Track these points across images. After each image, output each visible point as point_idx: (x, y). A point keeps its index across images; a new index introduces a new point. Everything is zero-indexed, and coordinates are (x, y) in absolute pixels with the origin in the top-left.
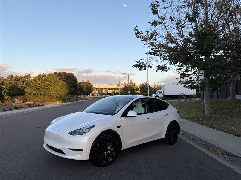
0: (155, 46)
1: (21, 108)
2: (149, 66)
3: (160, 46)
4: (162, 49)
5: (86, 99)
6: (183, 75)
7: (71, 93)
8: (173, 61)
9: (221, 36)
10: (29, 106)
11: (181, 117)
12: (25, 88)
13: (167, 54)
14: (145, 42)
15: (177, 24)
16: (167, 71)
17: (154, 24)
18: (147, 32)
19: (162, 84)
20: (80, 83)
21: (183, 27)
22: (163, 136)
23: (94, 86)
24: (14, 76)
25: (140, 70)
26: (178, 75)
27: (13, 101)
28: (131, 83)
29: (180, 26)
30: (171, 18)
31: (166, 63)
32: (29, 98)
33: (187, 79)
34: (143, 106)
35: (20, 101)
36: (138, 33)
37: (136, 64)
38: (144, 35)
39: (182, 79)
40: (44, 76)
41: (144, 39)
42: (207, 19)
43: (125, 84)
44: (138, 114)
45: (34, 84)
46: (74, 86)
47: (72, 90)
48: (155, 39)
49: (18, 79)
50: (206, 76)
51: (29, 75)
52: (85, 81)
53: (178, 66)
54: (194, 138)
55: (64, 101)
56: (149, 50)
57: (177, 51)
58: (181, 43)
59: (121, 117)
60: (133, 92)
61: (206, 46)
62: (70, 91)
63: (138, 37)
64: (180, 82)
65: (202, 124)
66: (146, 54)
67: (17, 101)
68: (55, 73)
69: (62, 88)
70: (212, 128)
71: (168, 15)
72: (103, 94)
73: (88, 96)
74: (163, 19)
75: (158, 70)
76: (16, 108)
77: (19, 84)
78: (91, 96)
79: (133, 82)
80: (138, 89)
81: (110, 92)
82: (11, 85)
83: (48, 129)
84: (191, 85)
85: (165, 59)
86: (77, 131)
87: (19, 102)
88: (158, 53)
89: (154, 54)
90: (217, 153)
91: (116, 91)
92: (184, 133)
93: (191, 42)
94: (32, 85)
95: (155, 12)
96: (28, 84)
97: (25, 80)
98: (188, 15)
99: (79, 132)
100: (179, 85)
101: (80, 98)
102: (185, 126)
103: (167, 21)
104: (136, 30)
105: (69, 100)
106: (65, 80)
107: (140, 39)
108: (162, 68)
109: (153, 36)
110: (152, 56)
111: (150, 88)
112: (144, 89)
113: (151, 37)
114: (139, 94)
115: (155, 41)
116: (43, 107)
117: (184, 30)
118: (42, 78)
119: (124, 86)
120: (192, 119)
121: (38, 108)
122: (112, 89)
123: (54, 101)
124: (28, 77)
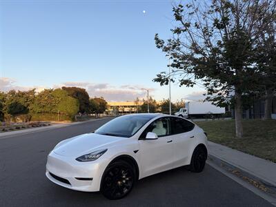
0: (178, 58)
1: (23, 128)
2: (172, 80)
3: (184, 57)
4: (186, 61)
5: (99, 118)
6: (211, 91)
7: (82, 111)
8: (200, 74)
9: (254, 46)
10: (33, 126)
11: (208, 140)
12: (28, 105)
13: (192, 67)
14: (167, 53)
15: (204, 32)
16: (192, 86)
17: (178, 31)
18: (169, 41)
19: (186, 101)
20: (92, 100)
21: (211, 36)
22: (188, 162)
23: (108, 103)
24: (17, 92)
25: (161, 84)
26: (205, 90)
27: (14, 120)
28: (151, 99)
29: (207, 34)
30: (196, 25)
31: (192, 77)
32: (34, 117)
33: (215, 95)
34: (165, 126)
35: (23, 120)
36: (159, 42)
37: (157, 77)
38: (165, 44)
39: (210, 95)
40: (51, 91)
41: (166, 49)
42: (238, 26)
43: (144, 100)
44: (159, 136)
45: (39, 100)
46: (86, 104)
47: (83, 107)
48: (179, 49)
49: (22, 94)
50: (238, 91)
51: (33, 90)
52: (98, 97)
53: (206, 81)
54: (225, 165)
55: (73, 120)
56: (171, 62)
57: (204, 63)
58: (208, 53)
59: (139, 139)
60: (153, 110)
61: (237, 58)
62: (80, 108)
63: (159, 47)
64: (207, 99)
65: (233, 148)
66: (168, 66)
67: (20, 121)
68: (63, 88)
69: (71, 105)
70: (246, 152)
71: (193, 22)
72: (118, 112)
73: (101, 115)
74: (187, 25)
75: (182, 84)
76: (18, 128)
77: (21, 101)
78: (105, 115)
79: (153, 99)
80: (158, 106)
81: (126, 110)
82: (13, 102)
83: (51, 154)
84: (220, 102)
85: (190, 72)
86: (86, 157)
87: (21, 121)
88: (182, 65)
89: (178, 66)
90: (252, 183)
91: (133, 109)
92: (212, 159)
93: (219, 52)
94: (36, 102)
95: (179, 18)
96: (33, 101)
97: (28, 96)
98: (216, 21)
99: (88, 158)
100: (207, 102)
101: (93, 117)
102: (214, 150)
103: (193, 29)
104: (156, 39)
105: (80, 119)
106: (75, 95)
107: (161, 49)
108: (186, 82)
109: (176, 45)
110: (175, 69)
111: (173, 106)
112: (166, 106)
113: (174, 46)
114: (160, 112)
115: (178, 52)
116: (49, 127)
117: (212, 39)
118: (48, 93)
119: (142, 103)
120: (221, 142)
121: (43, 128)
122: (129, 107)
123: (62, 120)
124: (32, 92)
